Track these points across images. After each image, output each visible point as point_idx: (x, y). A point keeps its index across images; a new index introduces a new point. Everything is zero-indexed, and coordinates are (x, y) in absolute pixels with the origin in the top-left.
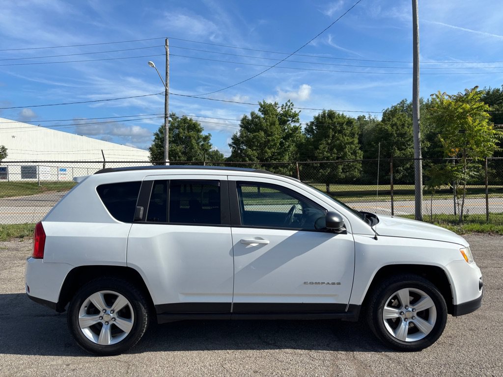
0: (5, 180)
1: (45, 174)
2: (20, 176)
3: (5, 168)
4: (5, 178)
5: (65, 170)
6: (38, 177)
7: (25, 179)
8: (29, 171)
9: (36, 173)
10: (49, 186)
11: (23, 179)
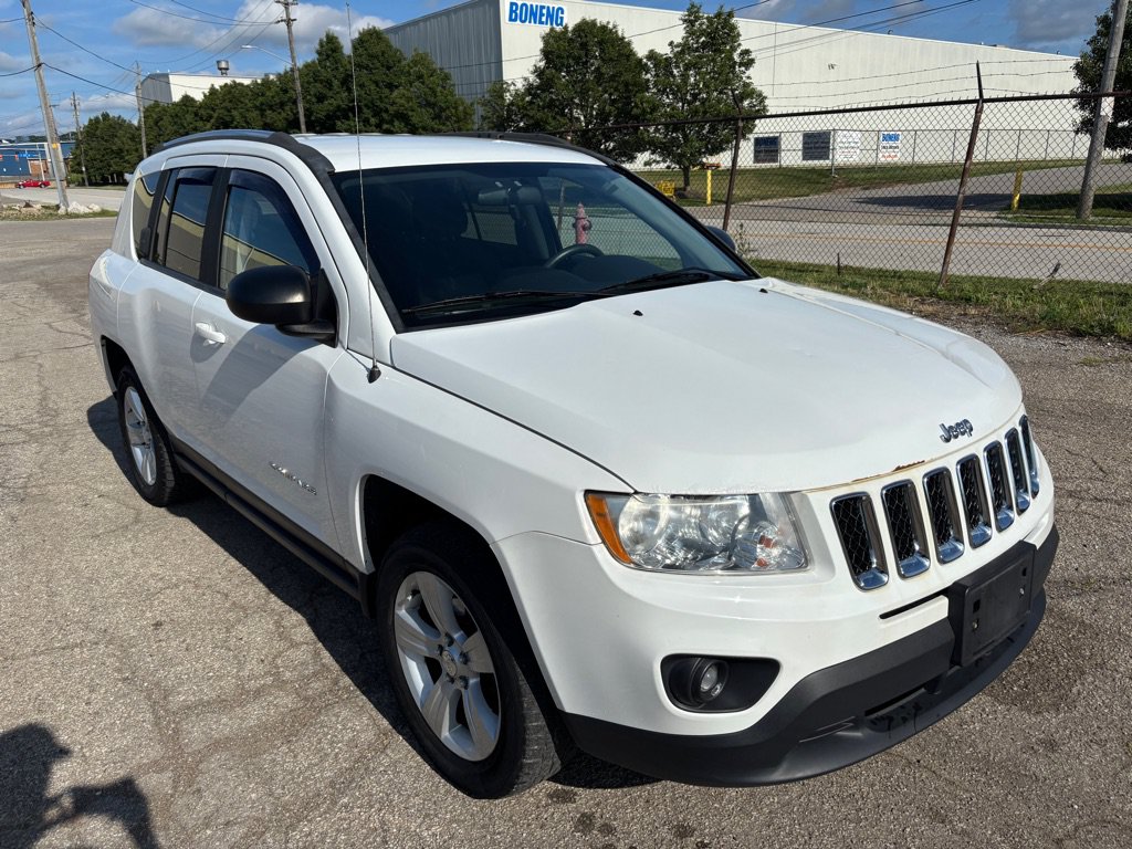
0: (774, 165)
1: (849, 151)
2: (800, 153)
3: (776, 138)
4: (775, 161)
5: (896, 138)
6: (831, 157)
7: (810, 162)
8: (816, 144)
9: (828, 147)
10: (856, 176)
11: (804, 162)
